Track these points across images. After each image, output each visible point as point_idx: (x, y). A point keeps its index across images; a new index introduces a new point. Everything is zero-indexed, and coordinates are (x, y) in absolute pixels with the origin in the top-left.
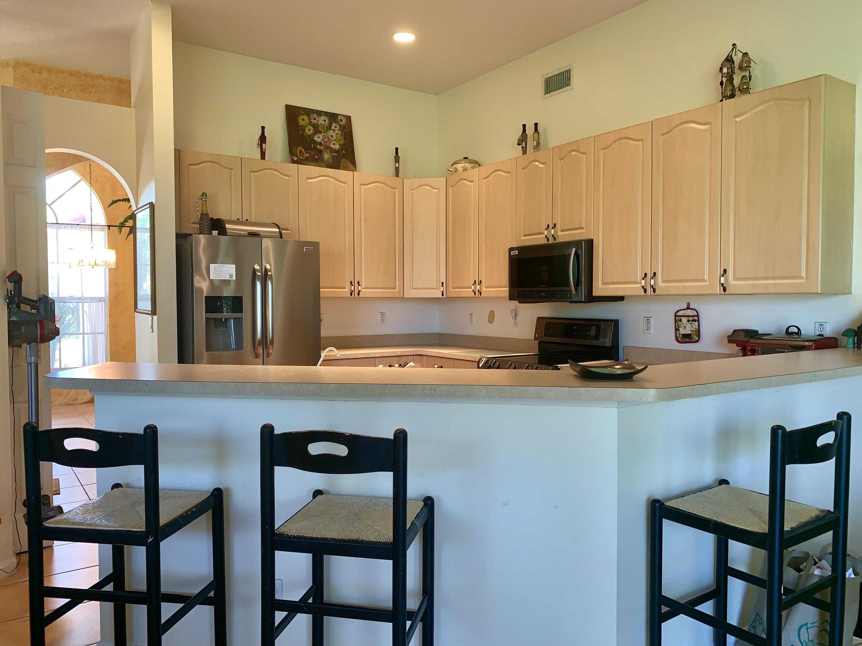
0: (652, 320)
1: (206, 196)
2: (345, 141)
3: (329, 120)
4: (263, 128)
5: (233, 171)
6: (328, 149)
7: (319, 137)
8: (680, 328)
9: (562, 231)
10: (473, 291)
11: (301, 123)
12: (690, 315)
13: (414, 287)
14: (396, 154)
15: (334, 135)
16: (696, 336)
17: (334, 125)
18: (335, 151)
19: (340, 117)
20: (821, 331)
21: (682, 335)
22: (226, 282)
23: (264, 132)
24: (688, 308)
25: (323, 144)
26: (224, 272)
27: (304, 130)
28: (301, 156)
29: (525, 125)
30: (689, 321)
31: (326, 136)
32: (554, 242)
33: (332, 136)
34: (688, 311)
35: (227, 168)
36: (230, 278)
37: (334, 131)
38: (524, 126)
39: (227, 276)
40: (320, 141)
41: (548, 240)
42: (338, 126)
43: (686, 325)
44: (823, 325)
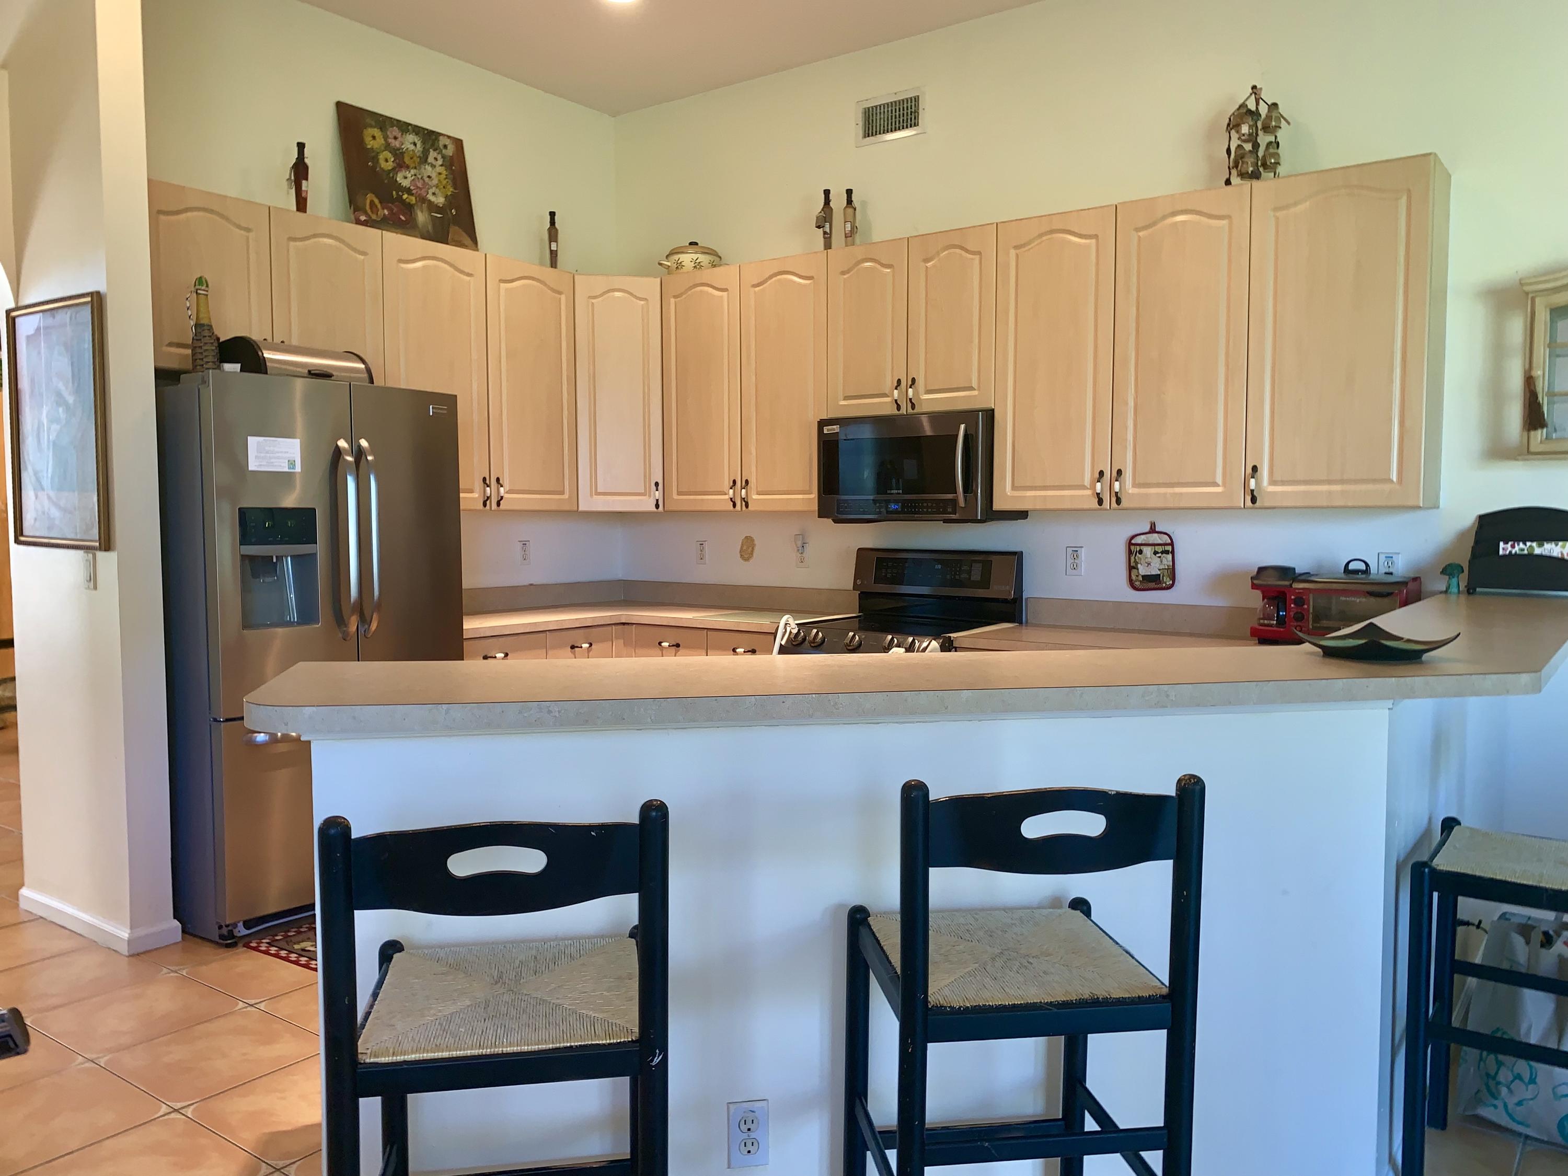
0: (1083, 553)
1: (207, 286)
2: (455, 189)
3: (424, 143)
4: (301, 146)
5: (252, 235)
6: (425, 203)
7: (406, 178)
8: (1139, 566)
9: (929, 392)
10: (731, 499)
11: (370, 144)
12: (1156, 542)
13: (599, 491)
14: (551, 225)
15: (434, 175)
16: (1168, 579)
17: (432, 154)
18: (438, 209)
19: (443, 141)
20: (1389, 567)
21: (1143, 576)
22: (283, 479)
23: (303, 155)
24: (1153, 530)
25: (414, 192)
26: (277, 455)
27: (375, 159)
28: (372, 213)
29: (829, 190)
30: (1155, 553)
31: (420, 177)
32: (912, 411)
33: (429, 177)
34: (1152, 536)
35: (239, 227)
36: (289, 468)
37: (433, 166)
38: (827, 193)
39: (282, 465)
40: (408, 186)
41: (899, 408)
42: (439, 157)
43: (1150, 560)
44: (1392, 557)
